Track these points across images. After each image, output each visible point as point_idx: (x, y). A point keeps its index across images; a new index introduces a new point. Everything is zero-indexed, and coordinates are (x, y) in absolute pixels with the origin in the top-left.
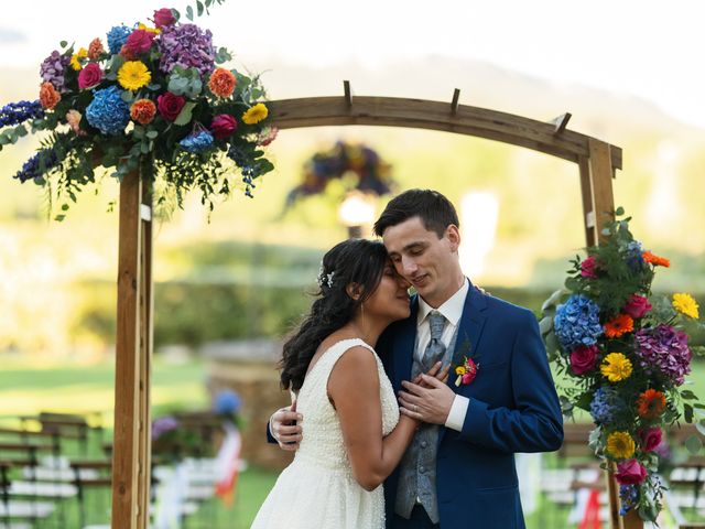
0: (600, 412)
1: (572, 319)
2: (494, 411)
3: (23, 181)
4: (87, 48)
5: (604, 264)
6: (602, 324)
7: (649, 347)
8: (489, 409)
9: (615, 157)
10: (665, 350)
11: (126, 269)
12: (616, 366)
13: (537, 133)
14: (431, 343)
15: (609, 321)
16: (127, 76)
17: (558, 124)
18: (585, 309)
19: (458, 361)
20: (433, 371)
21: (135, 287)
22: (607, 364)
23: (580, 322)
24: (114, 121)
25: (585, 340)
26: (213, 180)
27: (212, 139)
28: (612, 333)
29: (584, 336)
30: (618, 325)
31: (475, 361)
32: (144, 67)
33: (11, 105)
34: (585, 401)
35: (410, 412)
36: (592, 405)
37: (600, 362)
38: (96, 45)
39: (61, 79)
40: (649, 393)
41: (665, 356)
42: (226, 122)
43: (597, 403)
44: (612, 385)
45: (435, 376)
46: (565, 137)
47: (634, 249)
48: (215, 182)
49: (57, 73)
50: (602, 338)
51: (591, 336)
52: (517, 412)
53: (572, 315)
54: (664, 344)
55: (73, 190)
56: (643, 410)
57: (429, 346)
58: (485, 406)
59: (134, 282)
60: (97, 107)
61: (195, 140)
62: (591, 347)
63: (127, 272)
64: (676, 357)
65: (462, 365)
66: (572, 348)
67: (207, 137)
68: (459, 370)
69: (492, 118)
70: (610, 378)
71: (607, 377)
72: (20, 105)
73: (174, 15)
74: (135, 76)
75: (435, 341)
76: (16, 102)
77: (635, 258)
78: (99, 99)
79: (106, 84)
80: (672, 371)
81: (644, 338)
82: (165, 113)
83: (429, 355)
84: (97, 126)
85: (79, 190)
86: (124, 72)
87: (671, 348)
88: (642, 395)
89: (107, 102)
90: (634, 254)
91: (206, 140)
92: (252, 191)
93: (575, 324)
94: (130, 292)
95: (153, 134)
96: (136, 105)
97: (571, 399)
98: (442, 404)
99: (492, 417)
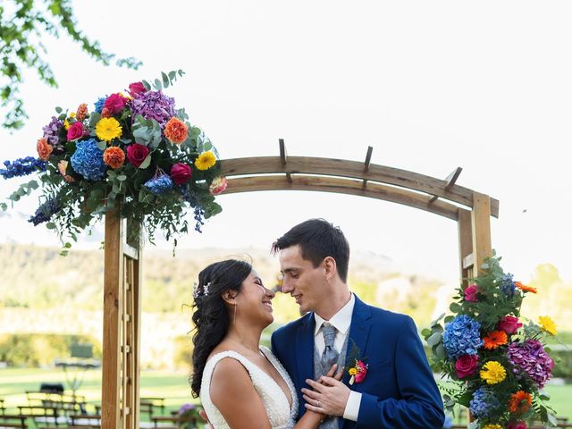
0: (479, 408)
1: (458, 334)
2: (382, 403)
3: (36, 224)
4: (76, 112)
5: (484, 290)
6: (481, 338)
7: (521, 357)
8: (379, 400)
9: (493, 207)
10: (533, 359)
11: (110, 291)
12: (493, 372)
13: (431, 187)
14: (326, 350)
15: (487, 336)
16: (104, 129)
17: (449, 180)
18: (469, 326)
19: (350, 363)
20: (331, 373)
21: (117, 306)
22: (486, 370)
23: (464, 336)
24: (93, 167)
25: (468, 351)
26: (176, 221)
27: (170, 181)
28: (490, 346)
29: (467, 347)
30: (495, 339)
31: (364, 363)
32: (117, 123)
33: (20, 160)
34: (466, 399)
35: (314, 408)
36: (471, 402)
37: (479, 368)
38: (83, 109)
39: (56, 138)
40: (520, 394)
41: (534, 364)
42: (182, 168)
43: (476, 401)
44: (489, 386)
45: (333, 377)
46: (454, 191)
47: (508, 280)
48: (178, 223)
49: (54, 133)
50: (481, 350)
51: (473, 348)
52: (404, 402)
53: (458, 330)
54: (533, 354)
55: (73, 231)
56: (513, 408)
57: (325, 353)
58: (375, 398)
59: (116, 301)
60: (78, 156)
61: (156, 182)
62: (473, 356)
63: (111, 294)
64: (542, 366)
65: (353, 366)
66: (457, 357)
67: (165, 179)
68: (352, 371)
69: (396, 175)
70: (488, 381)
71: (485, 381)
72: (26, 161)
73: (145, 87)
74: (109, 129)
75: (329, 348)
76: (23, 158)
77: (508, 287)
78: (80, 149)
79: (87, 138)
80: (539, 376)
81: (516, 350)
82: (132, 159)
83: (325, 361)
84: (80, 172)
85: (78, 232)
86: (101, 126)
87: (538, 357)
88: (513, 395)
89: (86, 151)
90: (508, 284)
91: (164, 182)
92: (202, 228)
93: (460, 337)
94: (113, 309)
95: (122, 178)
96: (108, 152)
97: (452, 397)
98: (340, 399)
99: (382, 407)
